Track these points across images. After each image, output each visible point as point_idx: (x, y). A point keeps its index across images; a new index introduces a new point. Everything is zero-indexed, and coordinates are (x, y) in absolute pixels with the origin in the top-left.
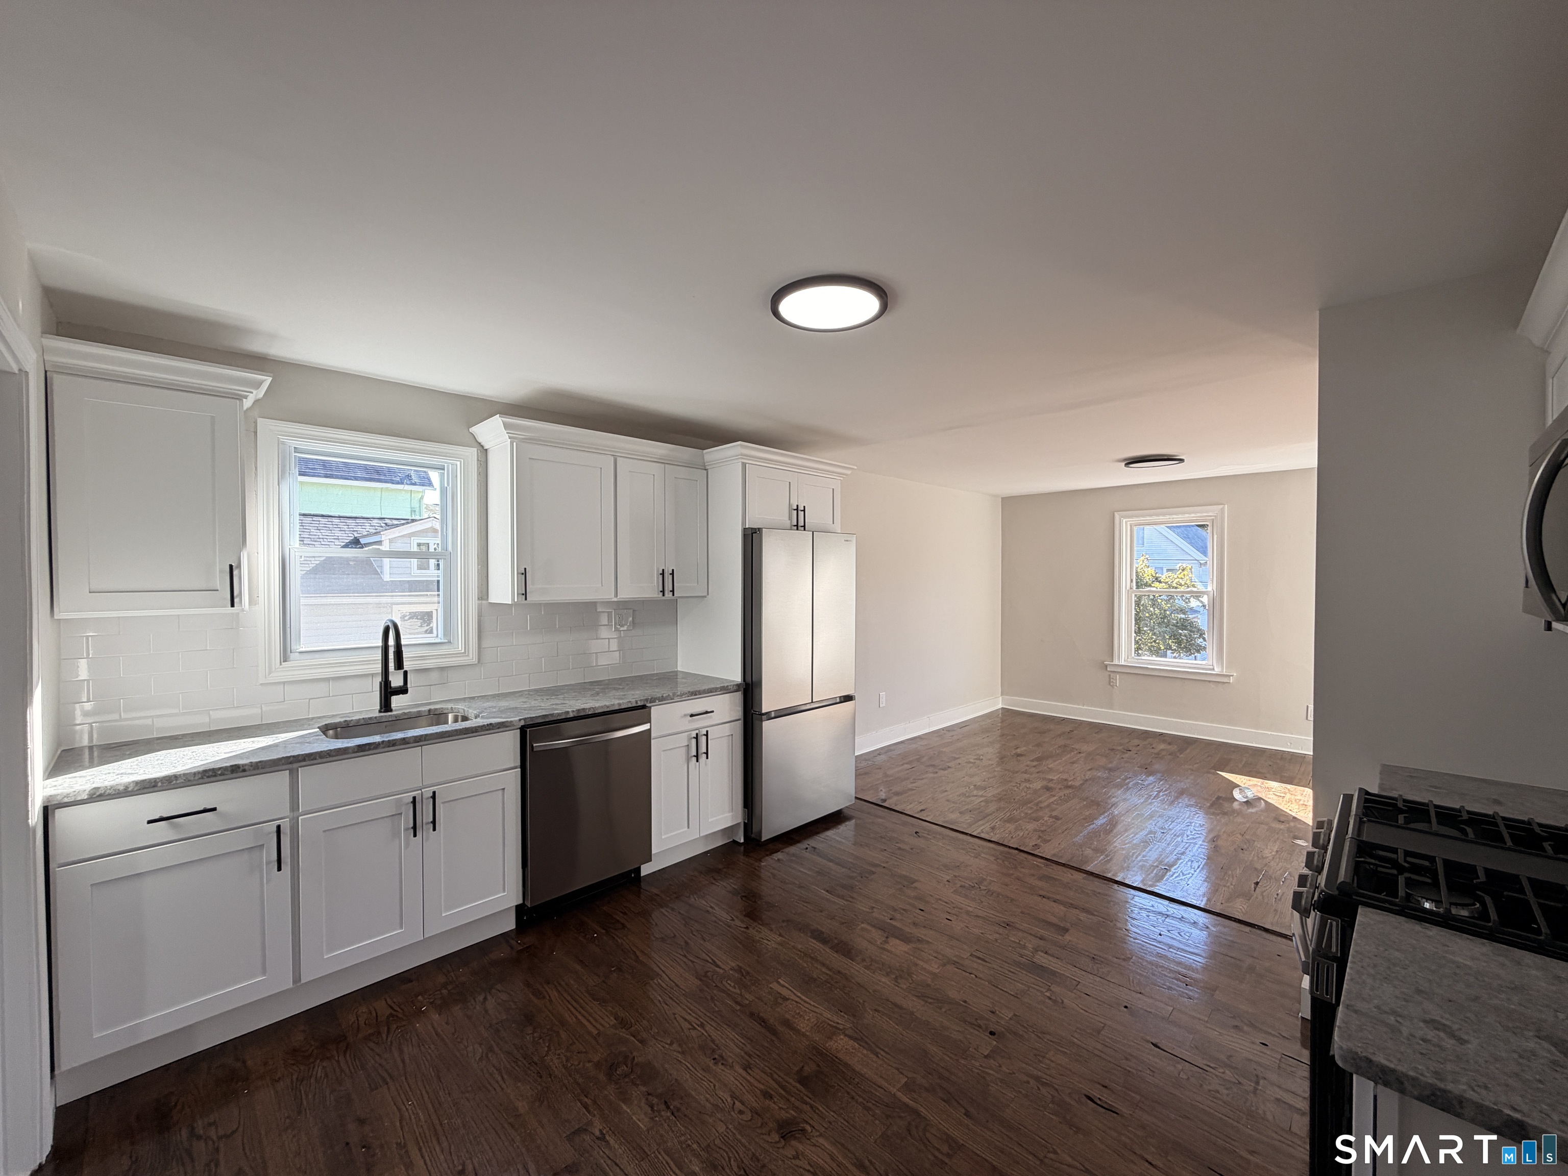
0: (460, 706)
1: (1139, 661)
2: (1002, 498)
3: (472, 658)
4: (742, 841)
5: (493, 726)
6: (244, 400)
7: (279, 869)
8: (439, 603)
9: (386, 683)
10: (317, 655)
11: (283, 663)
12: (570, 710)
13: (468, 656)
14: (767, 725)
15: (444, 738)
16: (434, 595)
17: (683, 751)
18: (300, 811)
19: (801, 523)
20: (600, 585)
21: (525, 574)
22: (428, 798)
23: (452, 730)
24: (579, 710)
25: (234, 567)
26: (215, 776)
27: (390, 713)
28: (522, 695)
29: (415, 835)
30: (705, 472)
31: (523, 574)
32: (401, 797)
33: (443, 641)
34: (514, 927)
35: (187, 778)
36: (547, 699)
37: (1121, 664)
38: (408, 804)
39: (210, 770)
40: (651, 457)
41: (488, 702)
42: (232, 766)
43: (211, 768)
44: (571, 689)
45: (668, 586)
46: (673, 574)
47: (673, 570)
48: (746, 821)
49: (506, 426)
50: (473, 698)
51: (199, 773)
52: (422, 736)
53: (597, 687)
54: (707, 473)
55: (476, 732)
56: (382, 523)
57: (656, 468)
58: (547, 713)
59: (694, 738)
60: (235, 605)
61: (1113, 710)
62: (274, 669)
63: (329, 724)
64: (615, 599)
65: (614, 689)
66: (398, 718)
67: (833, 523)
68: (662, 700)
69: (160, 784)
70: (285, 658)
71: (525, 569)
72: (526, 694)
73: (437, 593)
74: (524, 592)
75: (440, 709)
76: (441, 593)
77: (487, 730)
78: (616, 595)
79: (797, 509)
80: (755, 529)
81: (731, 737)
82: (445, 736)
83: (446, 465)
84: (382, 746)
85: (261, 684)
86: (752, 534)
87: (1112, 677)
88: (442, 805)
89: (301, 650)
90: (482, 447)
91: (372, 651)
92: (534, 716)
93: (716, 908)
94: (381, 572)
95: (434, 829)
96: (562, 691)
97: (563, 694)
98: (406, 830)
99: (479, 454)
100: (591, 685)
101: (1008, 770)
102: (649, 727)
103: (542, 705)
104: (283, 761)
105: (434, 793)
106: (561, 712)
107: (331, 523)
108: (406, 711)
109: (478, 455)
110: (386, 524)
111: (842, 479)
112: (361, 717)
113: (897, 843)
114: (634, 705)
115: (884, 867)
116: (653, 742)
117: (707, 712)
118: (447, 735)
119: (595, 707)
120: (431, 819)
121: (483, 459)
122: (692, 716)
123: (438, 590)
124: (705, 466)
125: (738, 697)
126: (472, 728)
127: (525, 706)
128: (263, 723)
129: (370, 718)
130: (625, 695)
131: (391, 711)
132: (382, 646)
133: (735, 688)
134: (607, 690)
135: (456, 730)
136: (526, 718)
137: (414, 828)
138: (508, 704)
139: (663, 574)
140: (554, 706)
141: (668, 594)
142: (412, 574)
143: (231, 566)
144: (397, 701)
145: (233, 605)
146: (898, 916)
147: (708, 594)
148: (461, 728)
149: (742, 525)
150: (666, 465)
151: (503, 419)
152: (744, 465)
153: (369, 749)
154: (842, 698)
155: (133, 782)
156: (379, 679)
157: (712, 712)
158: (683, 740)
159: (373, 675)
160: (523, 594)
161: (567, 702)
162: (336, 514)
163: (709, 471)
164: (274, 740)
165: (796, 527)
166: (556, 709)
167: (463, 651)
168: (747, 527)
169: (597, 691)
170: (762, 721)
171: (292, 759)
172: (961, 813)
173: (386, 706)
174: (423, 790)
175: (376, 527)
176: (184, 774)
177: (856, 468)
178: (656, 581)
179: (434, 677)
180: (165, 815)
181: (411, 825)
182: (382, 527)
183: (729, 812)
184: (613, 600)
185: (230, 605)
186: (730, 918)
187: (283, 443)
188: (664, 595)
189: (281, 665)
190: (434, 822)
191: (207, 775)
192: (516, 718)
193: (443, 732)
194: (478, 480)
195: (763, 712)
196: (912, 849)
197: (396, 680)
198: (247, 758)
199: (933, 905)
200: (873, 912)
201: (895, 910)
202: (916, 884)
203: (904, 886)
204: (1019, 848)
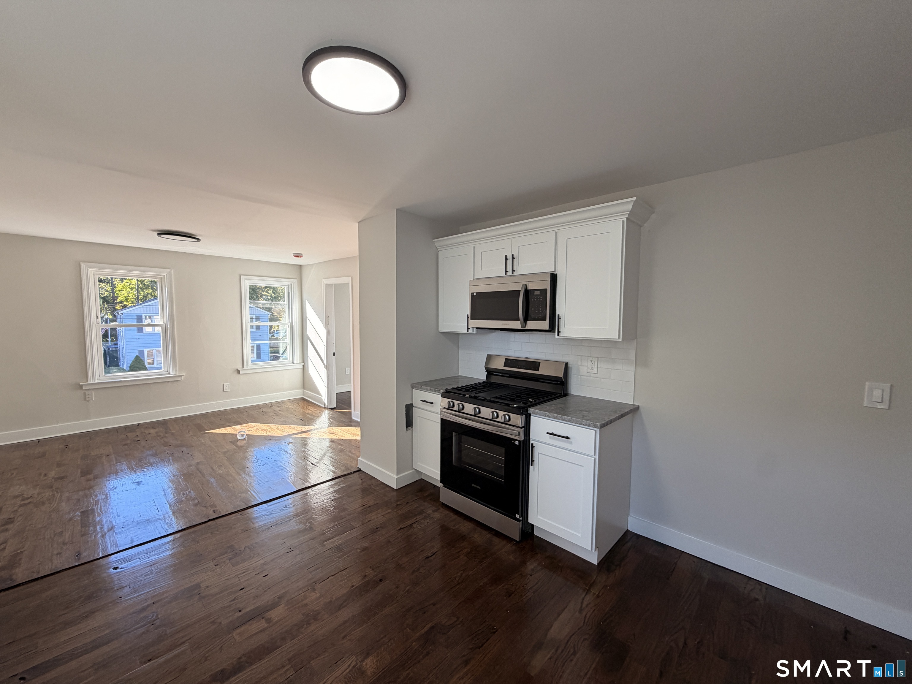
1: (111, 377)
37: (94, 382)
61: (91, 419)
87: (87, 394)
199: (242, 581)
200: (220, 623)
201: (229, 606)
202: (203, 585)
203: (199, 594)
204: (210, 519)
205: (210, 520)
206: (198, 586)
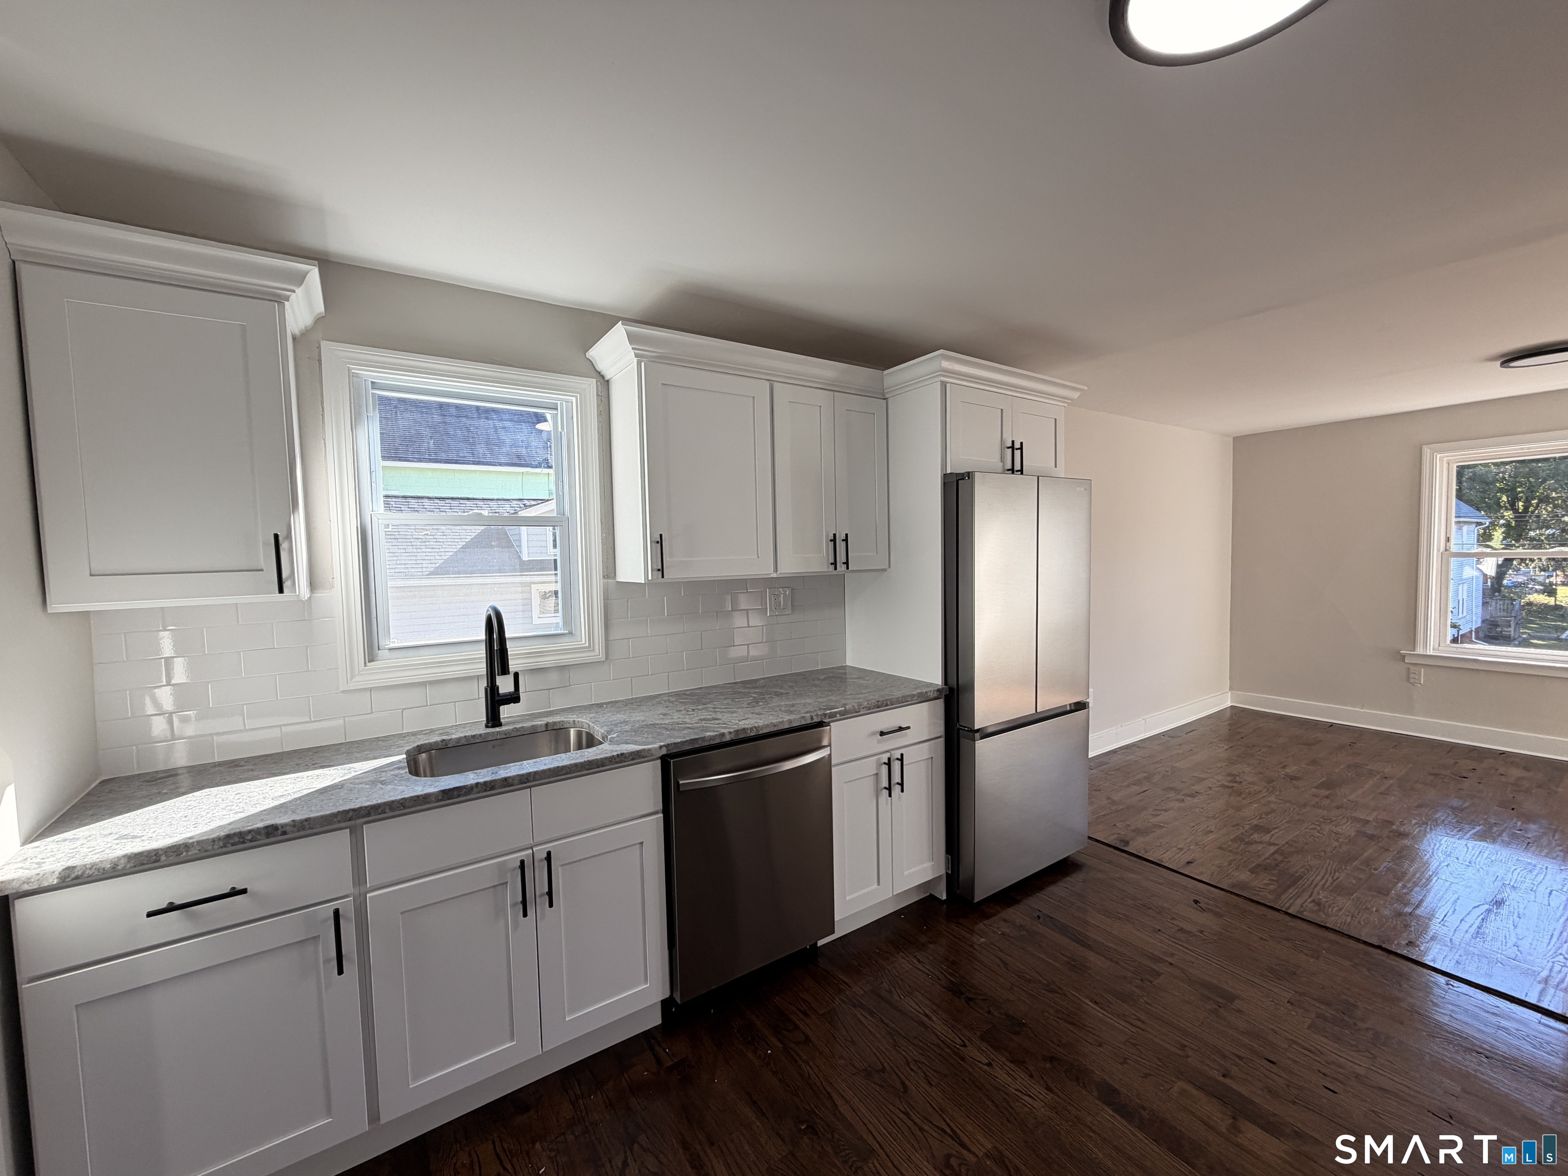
0: (585, 720)
1: (1459, 650)
2: (1234, 438)
3: (598, 653)
4: (944, 897)
5: (625, 757)
6: (286, 303)
7: (340, 972)
8: (556, 582)
9: (492, 689)
10: (411, 653)
11: (368, 664)
12: (726, 731)
13: (593, 650)
14: (981, 746)
15: (560, 775)
16: (552, 575)
17: (869, 784)
18: (368, 886)
19: (1017, 466)
20: (756, 557)
21: (660, 542)
22: (541, 860)
23: (571, 765)
24: (738, 731)
25: (280, 539)
26: (244, 842)
27: (497, 729)
28: (659, 703)
29: (525, 915)
30: (885, 401)
31: (658, 542)
32: (505, 861)
33: (562, 632)
34: (660, 1022)
35: (203, 847)
36: (693, 710)
37: (1428, 653)
38: (514, 869)
39: (235, 834)
40: (819, 383)
41: (619, 712)
42: (266, 827)
43: (238, 830)
44: (721, 693)
45: (841, 558)
46: (846, 540)
47: (847, 535)
48: (950, 872)
49: (632, 338)
50: (600, 706)
51: (219, 839)
52: (529, 774)
53: (753, 691)
54: (887, 403)
55: (603, 766)
56: (521, 504)
57: (822, 397)
58: (697, 737)
59: (885, 763)
60: (285, 590)
61: (1412, 715)
62: (357, 673)
63: (422, 745)
64: (775, 575)
65: (778, 694)
66: (508, 736)
67: (1056, 467)
68: (846, 714)
69: (163, 858)
70: (371, 655)
71: (661, 535)
72: (665, 701)
73: (554, 572)
74: (660, 567)
75: (559, 722)
76: (559, 572)
77: (617, 763)
78: (776, 570)
79: (1012, 447)
80: (963, 474)
81: (930, 760)
82: (561, 773)
83: (559, 402)
84: (475, 790)
85: (343, 692)
86: (957, 481)
87: (1412, 671)
88: (560, 869)
89: (392, 645)
90: (603, 377)
91: (472, 647)
92: (679, 740)
93: (934, 1019)
94: (520, 552)
95: (551, 905)
96: (709, 697)
97: (711, 701)
98: (514, 905)
99: (599, 388)
100: (745, 688)
101: (1289, 802)
102: (829, 753)
103: (688, 720)
104: (339, 818)
105: (549, 853)
106: (714, 734)
107: (475, 505)
108: (518, 726)
109: (597, 388)
110: (524, 504)
111: (1066, 405)
112: (462, 735)
113: (1173, 919)
114: (809, 721)
115: (1171, 964)
116: (834, 770)
117: (901, 729)
118: (564, 772)
119: (759, 727)
120: (546, 890)
121: (604, 394)
122: (882, 734)
123: (556, 569)
124: (883, 394)
125: (940, 704)
126: (597, 760)
127: (666, 722)
128: (347, 741)
129: (473, 736)
130: (793, 706)
131: (500, 725)
132: (486, 639)
133: (936, 694)
134: (767, 696)
135: (576, 765)
136: (668, 744)
137: (524, 903)
138: (643, 718)
139: (834, 540)
140: (703, 724)
141: (841, 567)
142: (549, 553)
143: (276, 537)
144: (506, 711)
145: (281, 590)
146: (1234, 1070)
147: (889, 567)
148: (582, 760)
149: (942, 470)
150: (836, 393)
151: (626, 327)
152: (944, 385)
153: (459, 796)
154: (1072, 706)
155: (124, 856)
156: (484, 683)
157: (908, 728)
158: (869, 767)
159: (478, 677)
160: (659, 570)
161: (719, 716)
162: (480, 497)
163: (890, 401)
164: (345, 774)
165: (1010, 472)
166: (707, 729)
167: (587, 645)
168: (949, 471)
169: (755, 698)
170: (974, 740)
171: (351, 814)
172: (1252, 871)
173: (493, 719)
174: (534, 849)
175: (516, 508)
176: (198, 842)
177: (1086, 388)
178: (826, 548)
179: (553, 677)
180: (178, 902)
181: (520, 899)
182: (521, 507)
183: (930, 861)
184: (772, 576)
185: (277, 592)
186: (958, 1041)
187: (357, 376)
188: (836, 569)
189: (365, 666)
190: (550, 893)
191: (231, 841)
192: (655, 744)
193: (558, 767)
194: (599, 422)
195: (976, 728)
196: (1201, 932)
197: (505, 685)
198: (294, 812)
199: (1288, 1054)
200: (1188, 1057)
201: (1224, 1057)
202: (1238, 1004)
203: (1219, 1006)
204: (1384, 946)
205: (1379, 947)
206: (1232, 998)
